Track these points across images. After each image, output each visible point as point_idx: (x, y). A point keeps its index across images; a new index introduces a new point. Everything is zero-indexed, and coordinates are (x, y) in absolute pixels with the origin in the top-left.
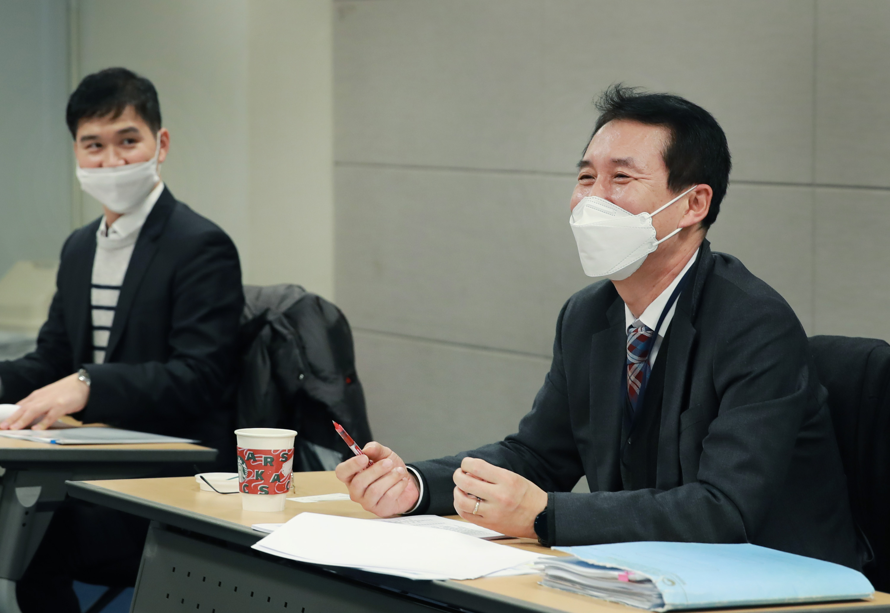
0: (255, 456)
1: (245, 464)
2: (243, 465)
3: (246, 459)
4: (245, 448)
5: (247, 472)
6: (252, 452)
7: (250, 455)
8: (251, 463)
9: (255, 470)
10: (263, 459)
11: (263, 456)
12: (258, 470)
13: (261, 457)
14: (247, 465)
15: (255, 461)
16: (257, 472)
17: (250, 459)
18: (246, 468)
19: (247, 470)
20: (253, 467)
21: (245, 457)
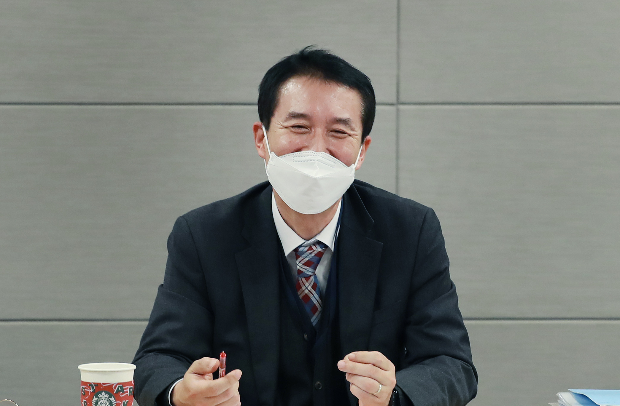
0: (124, 388)
1: (113, 397)
2: (110, 398)
3: (115, 392)
4: (114, 383)
5: (115, 404)
6: (122, 385)
7: (120, 388)
8: (120, 395)
9: (123, 401)
10: (128, 390)
11: (129, 387)
12: (125, 401)
13: (127, 388)
14: (115, 399)
15: (124, 393)
16: (124, 403)
17: (120, 391)
18: (115, 401)
19: (115, 402)
20: (121, 399)
21: (114, 391)
